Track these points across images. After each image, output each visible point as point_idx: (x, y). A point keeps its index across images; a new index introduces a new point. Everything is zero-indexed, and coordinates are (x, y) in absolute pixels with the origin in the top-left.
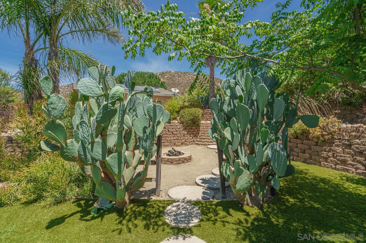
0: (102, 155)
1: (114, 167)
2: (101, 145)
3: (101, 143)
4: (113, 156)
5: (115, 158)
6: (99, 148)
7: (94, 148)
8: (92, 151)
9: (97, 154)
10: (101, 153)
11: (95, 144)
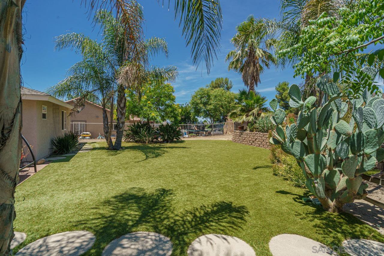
0: (300, 153)
1: (311, 166)
2: (300, 145)
3: (300, 143)
4: (310, 156)
5: (312, 159)
6: (298, 147)
7: (294, 146)
8: (292, 148)
9: (296, 151)
10: (299, 151)
11: (294, 143)
